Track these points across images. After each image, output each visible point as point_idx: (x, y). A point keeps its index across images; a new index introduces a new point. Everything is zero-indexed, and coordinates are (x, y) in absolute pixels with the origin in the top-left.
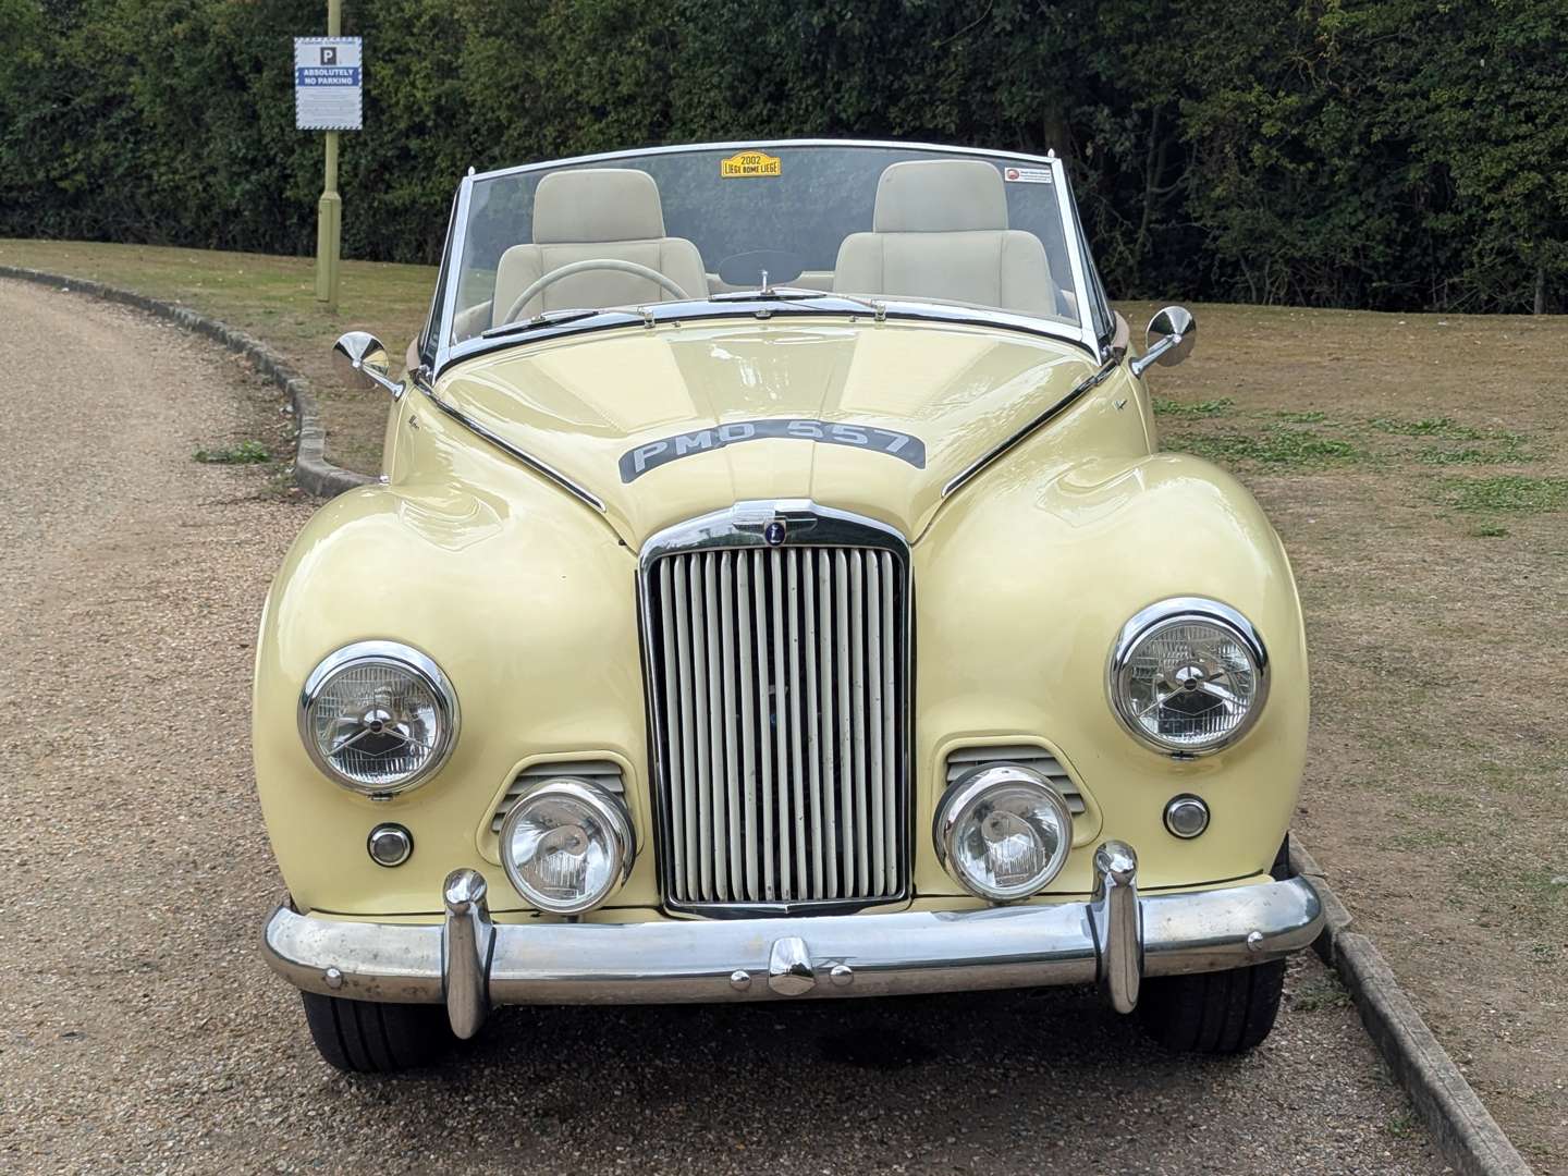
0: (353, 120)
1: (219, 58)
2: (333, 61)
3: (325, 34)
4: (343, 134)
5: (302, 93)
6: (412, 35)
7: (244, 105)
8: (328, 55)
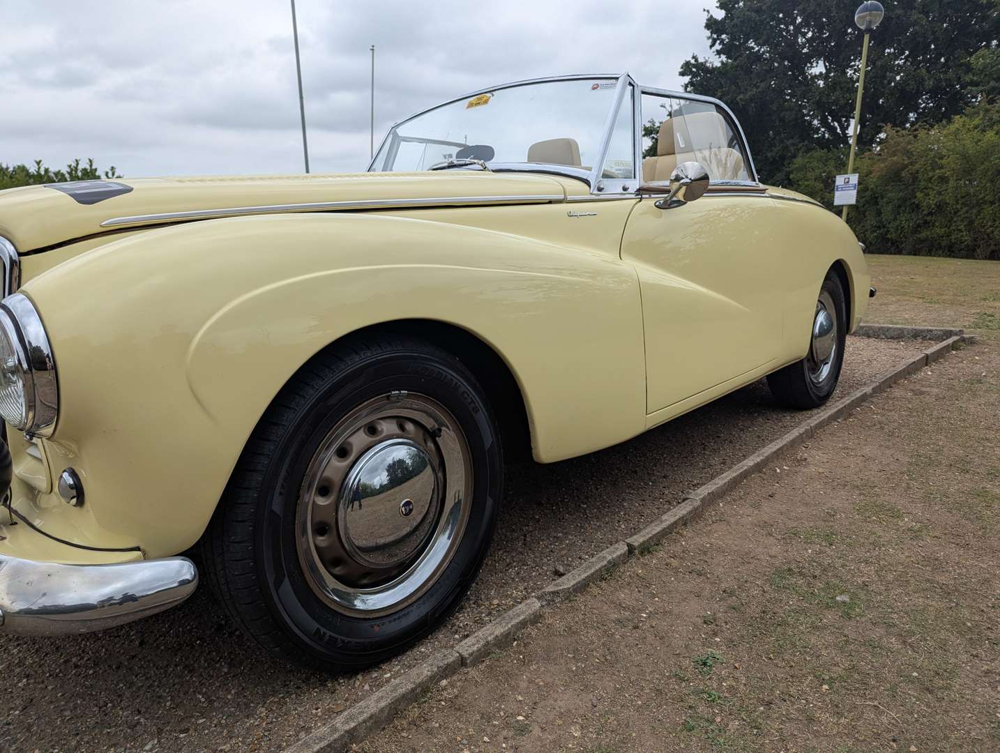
0: (853, 201)
1: (871, 195)
2: (848, 182)
3: (847, 173)
4: (850, 206)
5: (837, 194)
6: (931, 183)
7: (877, 209)
8: (847, 180)
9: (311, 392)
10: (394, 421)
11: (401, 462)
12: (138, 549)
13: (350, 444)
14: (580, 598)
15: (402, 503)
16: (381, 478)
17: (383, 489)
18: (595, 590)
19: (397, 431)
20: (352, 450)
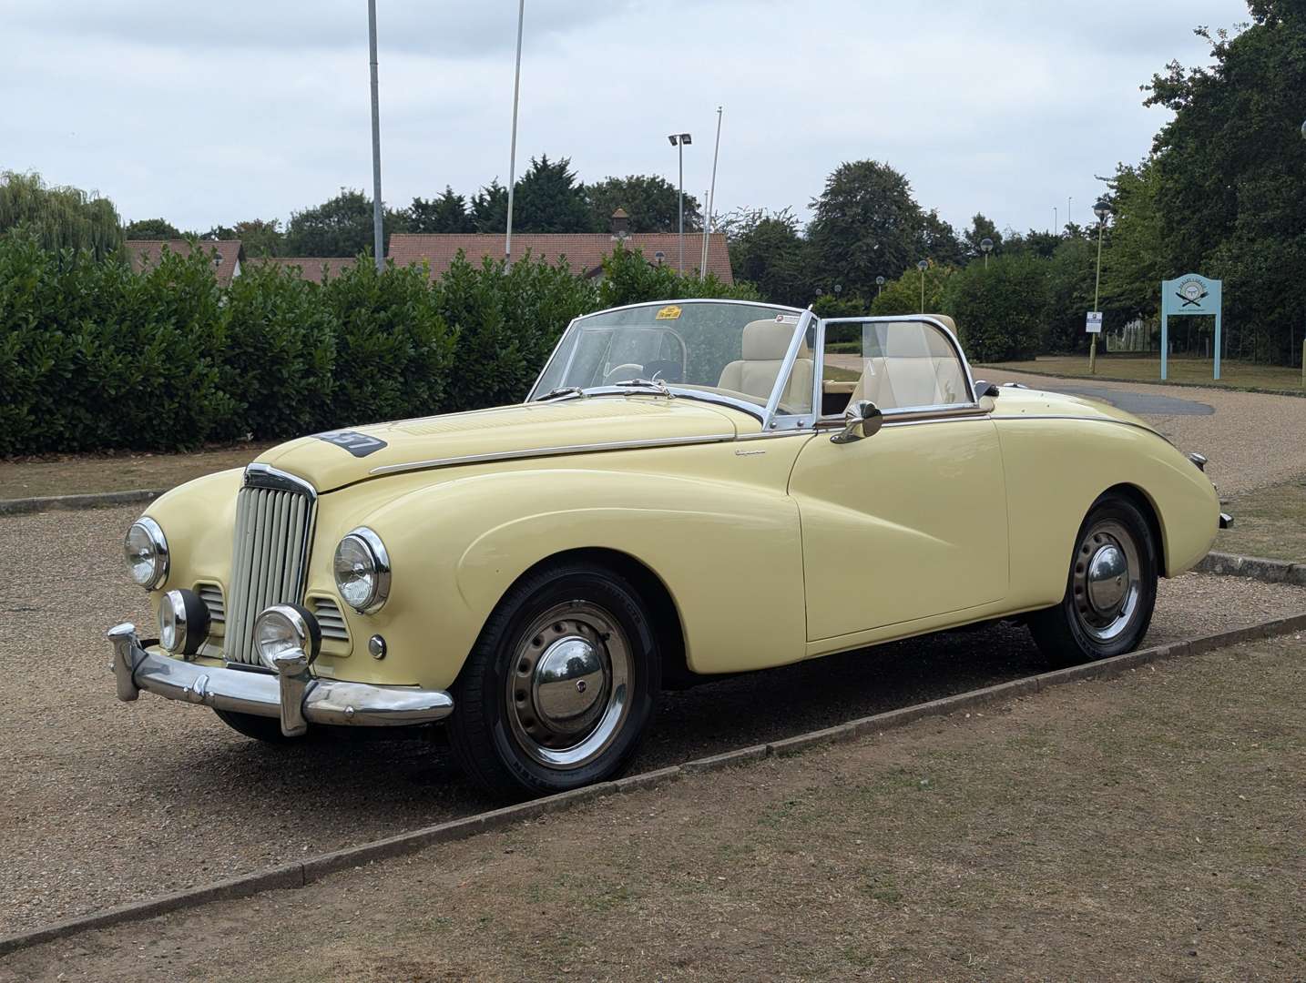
9: (522, 595)
10: (574, 624)
11: (578, 659)
12: (417, 685)
13: (542, 637)
14: (717, 773)
15: (578, 683)
16: (562, 670)
17: (563, 677)
19: (577, 632)
20: (543, 641)
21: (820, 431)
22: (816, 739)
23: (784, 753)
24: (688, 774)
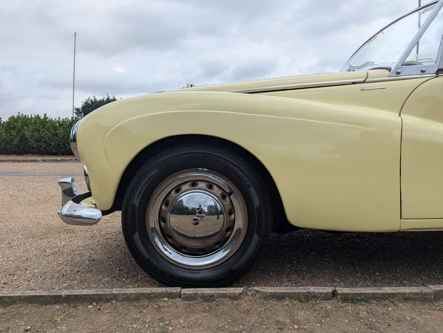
10: (205, 183)
13: (181, 188)
14: (274, 302)
15: (194, 218)
18: (287, 302)
19: (205, 188)
20: (180, 191)
21: (439, 75)
22: (387, 294)
23: (346, 298)
24: (252, 296)
